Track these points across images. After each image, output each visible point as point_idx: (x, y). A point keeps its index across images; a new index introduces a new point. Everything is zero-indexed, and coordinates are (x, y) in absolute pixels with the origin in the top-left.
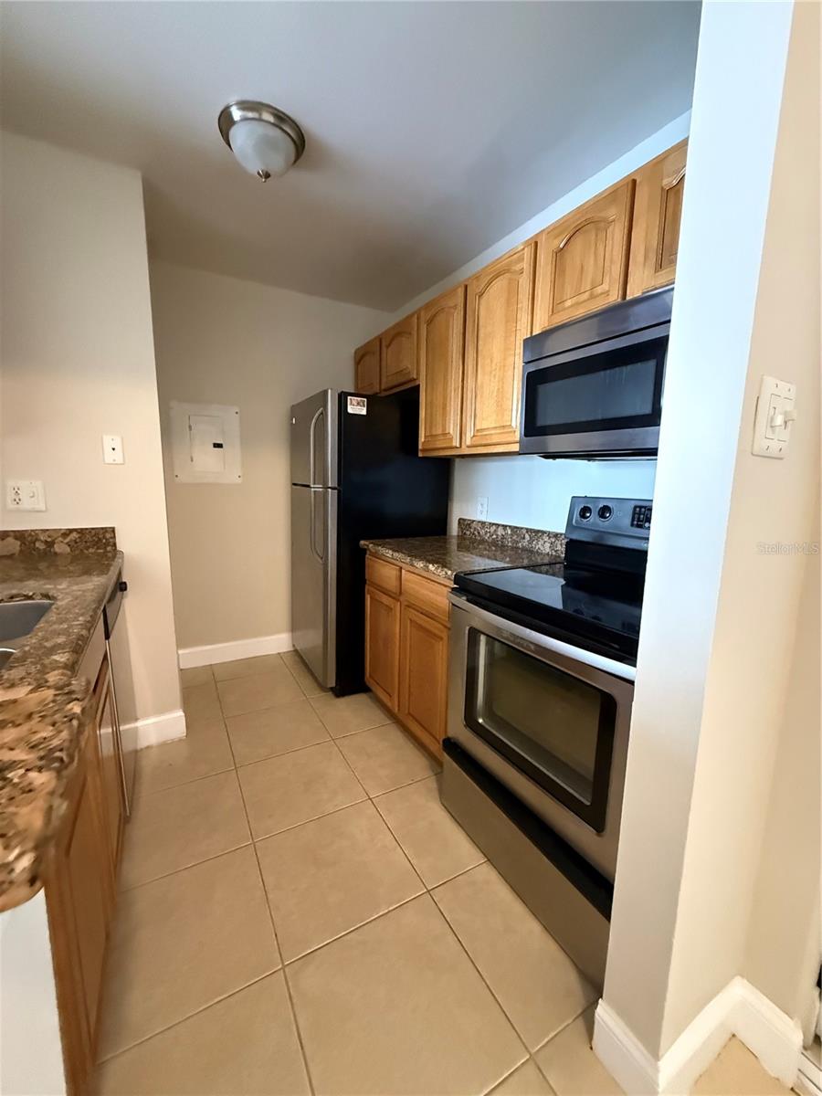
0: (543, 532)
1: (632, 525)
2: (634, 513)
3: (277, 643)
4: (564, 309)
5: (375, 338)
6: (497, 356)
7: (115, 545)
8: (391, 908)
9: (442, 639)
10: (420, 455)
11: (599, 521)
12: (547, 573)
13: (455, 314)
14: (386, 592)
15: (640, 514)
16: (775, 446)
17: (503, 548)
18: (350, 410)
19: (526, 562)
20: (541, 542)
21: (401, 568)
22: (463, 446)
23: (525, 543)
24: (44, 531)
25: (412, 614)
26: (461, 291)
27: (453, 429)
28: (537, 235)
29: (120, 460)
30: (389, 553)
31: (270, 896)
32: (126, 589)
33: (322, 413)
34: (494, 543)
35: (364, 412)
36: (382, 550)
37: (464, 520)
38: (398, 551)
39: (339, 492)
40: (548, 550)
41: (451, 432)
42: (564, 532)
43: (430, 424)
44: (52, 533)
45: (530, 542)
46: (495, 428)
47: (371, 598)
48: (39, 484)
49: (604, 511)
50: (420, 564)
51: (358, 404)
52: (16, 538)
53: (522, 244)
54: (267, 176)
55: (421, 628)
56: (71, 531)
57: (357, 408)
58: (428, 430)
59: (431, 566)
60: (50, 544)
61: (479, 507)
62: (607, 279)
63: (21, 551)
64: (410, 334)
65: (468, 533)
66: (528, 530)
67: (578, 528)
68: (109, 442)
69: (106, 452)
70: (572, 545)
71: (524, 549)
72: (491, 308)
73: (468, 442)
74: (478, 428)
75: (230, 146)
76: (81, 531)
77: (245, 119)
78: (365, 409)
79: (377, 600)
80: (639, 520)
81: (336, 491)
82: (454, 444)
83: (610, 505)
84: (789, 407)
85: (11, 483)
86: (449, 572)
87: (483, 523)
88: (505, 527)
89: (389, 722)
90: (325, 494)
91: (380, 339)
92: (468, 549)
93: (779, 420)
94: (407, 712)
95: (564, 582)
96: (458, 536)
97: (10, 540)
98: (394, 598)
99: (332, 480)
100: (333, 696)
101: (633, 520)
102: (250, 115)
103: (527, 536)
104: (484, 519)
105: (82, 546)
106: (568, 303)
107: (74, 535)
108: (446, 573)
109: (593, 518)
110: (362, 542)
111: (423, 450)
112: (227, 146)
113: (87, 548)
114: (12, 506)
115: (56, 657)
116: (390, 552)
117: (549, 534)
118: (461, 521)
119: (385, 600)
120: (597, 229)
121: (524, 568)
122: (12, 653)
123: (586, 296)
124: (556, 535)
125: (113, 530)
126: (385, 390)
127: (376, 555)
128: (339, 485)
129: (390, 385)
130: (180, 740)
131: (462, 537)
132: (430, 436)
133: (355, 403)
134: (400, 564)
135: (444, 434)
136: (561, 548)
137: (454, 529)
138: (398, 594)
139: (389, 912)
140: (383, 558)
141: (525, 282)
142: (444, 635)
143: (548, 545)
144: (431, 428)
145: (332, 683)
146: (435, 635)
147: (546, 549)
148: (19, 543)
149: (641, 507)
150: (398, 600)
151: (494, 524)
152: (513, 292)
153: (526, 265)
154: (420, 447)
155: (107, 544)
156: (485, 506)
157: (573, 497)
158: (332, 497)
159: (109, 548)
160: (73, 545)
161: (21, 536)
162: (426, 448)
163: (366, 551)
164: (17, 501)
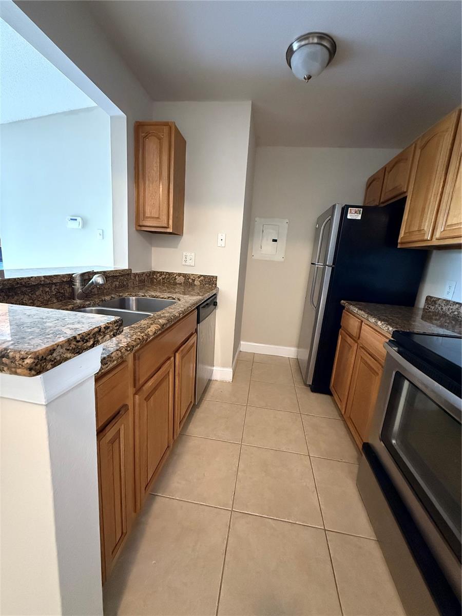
3: (289, 352)
5: (383, 168)
7: (216, 284)
8: (297, 523)
9: (378, 374)
10: (399, 247)
13: (446, 136)
14: (351, 336)
18: (349, 217)
21: (362, 321)
22: (434, 239)
24: (192, 275)
25: (363, 353)
27: (427, 227)
30: (355, 310)
31: (239, 473)
32: (216, 305)
33: (330, 219)
35: (359, 217)
36: (352, 308)
37: (431, 297)
38: (361, 310)
39: (333, 269)
41: (425, 229)
43: (409, 225)
44: (195, 276)
47: (342, 338)
48: (193, 254)
50: (373, 320)
51: (356, 212)
52: (183, 276)
54: (309, 77)
55: (366, 363)
56: (201, 276)
57: (354, 215)
58: (408, 228)
59: (379, 322)
60: (194, 281)
61: (447, 287)
63: (184, 282)
64: (406, 159)
68: (220, 236)
69: (219, 241)
73: (438, 236)
74: (449, 223)
75: (291, 67)
76: (204, 276)
77: (300, 47)
78: (360, 215)
79: (344, 339)
81: (331, 268)
82: (426, 238)
85: (185, 254)
86: (391, 329)
87: (448, 301)
89: (339, 418)
90: (324, 269)
91: (385, 169)
94: (349, 416)
97: (181, 277)
98: (354, 340)
99: (330, 261)
100: (310, 390)
102: (303, 43)
104: (449, 298)
105: (204, 283)
107: (202, 278)
108: (388, 329)
110: (342, 301)
111: (402, 243)
112: (289, 68)
113: (206, 284)
114: (184, 263)
115: (160, 320)
116: (357, 310)
118: (429, 298)
119: (349, 340)
122: (151, 315)
125: (216, 277)
126: (383, 203)
127: (348, 311)
128: (333, 264)
129: (387, 198)
130: (229, 382)
132: (409, 233)
133: (353, 212)
134: (363, 319)
135: (419, 231)
137: (422, 303)
138: (357, 338)
139: (295, 523)
140: (353, 313)
142: (380, 373)
145: (310, 382)
146: (375, 371)
148: (184, 278)
150: (356, 342)
151: (457, 303)
154: (399, 241)
155: (213, 284)
158: (328, 271)
159: (214, 285)
160: (201, 282)
161: (185, 275)
162: (403, 241)
163: (344, 307)
164: (186, 261)
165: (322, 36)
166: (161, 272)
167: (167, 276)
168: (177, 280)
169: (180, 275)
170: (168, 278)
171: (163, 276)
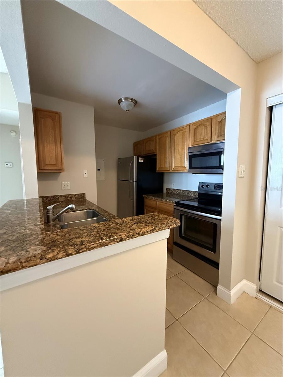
0: (191, 191)
1: (214, 189)
2: (215, 186)
4: (197, 141)
5: (141, 141)
6: (180, 150)
8: (168, 278)
10: (157, 172)
11: (206, 188)
12: (193, 201)
13: (167, 138)
15: (216, 186)
16: (242, 176)
17: (180, 195)
18: (140, 161)
19: (187, 199)
20: (191, 194)
23: (186, 194)
24: (70, 195)
26: (169, 133)
28: (190, 124)
29: (87, 176)
33: (132, 162)
34: (178, 194)
35: (143, 161)
36: (151, 197)
37: (168, 189)
39: (137, 183)
40: (193, 196)
41: (167, 166)
42: (197, 191)
43: (160, 164)
44: (72, 195)
45: (188, 194)
46: (180, 166)
47: (147, 210)
48: (69, 183)
49: (208, 186)
50: (164, 200)
51: (141, 159)
52: (64, 197)
53: (186, 125)
54: (128, 111)
56: (76, 194)
57: (141, 160)
58: (160, 166)
60: (71, 198)
61: (173, 185)
62: (207, 137)
63: (65, 200)
64: (153, 141)
65: (169, 192)
66: (187, 191)
67: (201, 190)
68: (85, 172)
69: (84, 174)
70: (200, 194)
71: (186, 196)
72: (178, 138)
73: (172, 169)
74: (175, 166)
76: (78, 194)
77: (125, 101)
80: (216, 188)
82: (168, 170)
83: (209, 184)
84: (244, 169)
85: (63, 183)
87: (174, 189)
88: (180, 190)
90: (133, 183)
91: (143, 141)
92: (170, 196)
93: (243, 172)
95: (198, 203)
96: (166, 193)
97: (63, 197)
99: (135, 179)
101: (215, 188)
102: (127, 100)
103: (187, 192)
104: (174, 188)
106: (198, 140)
107: (77, 196)
108: (172, 202)
109: (205, 187)
110: (143, 195)
112: (119, 105)
113: (79, 199)
114: (63, 189)
117: (193, 192)
118: (167, 189)
119: (152, 210)
120: (204, 126)
121: (186, 200)
123: (202, 139)
124: (195, 192)
125: (85, 194)
126: (145, 154)
127: (148, 198)
128: (137, 180)
129: (147, 153)
131: (167, 193)
134: (157, 200)
135: (165, 167)
136: (197, 195)
137: (165, 191)
138: (156, 208)
140: (151, 199)
141: (187, 133)
143: (193, 194)
144: (161, 165)
147: (193, 195)
148: (64, 198)
149: (216, 185)
151: (177, 189)
152: (184, 135)
153: (187, 130)
154: (157, 170)
156: (174, 185)
157: (199, 183)
158: (135, 183)
159: (84, 199)
160: (76, 198)
161: (65, 196)
162: (159, 170)
163: (144, 197)
164: (64, 187)
165: (132, 100)
166: (47, 196)
167: (52, 198)
168: (59, 200)
169: (61, 196)
170: (53, 199)
171: (49, 199)
